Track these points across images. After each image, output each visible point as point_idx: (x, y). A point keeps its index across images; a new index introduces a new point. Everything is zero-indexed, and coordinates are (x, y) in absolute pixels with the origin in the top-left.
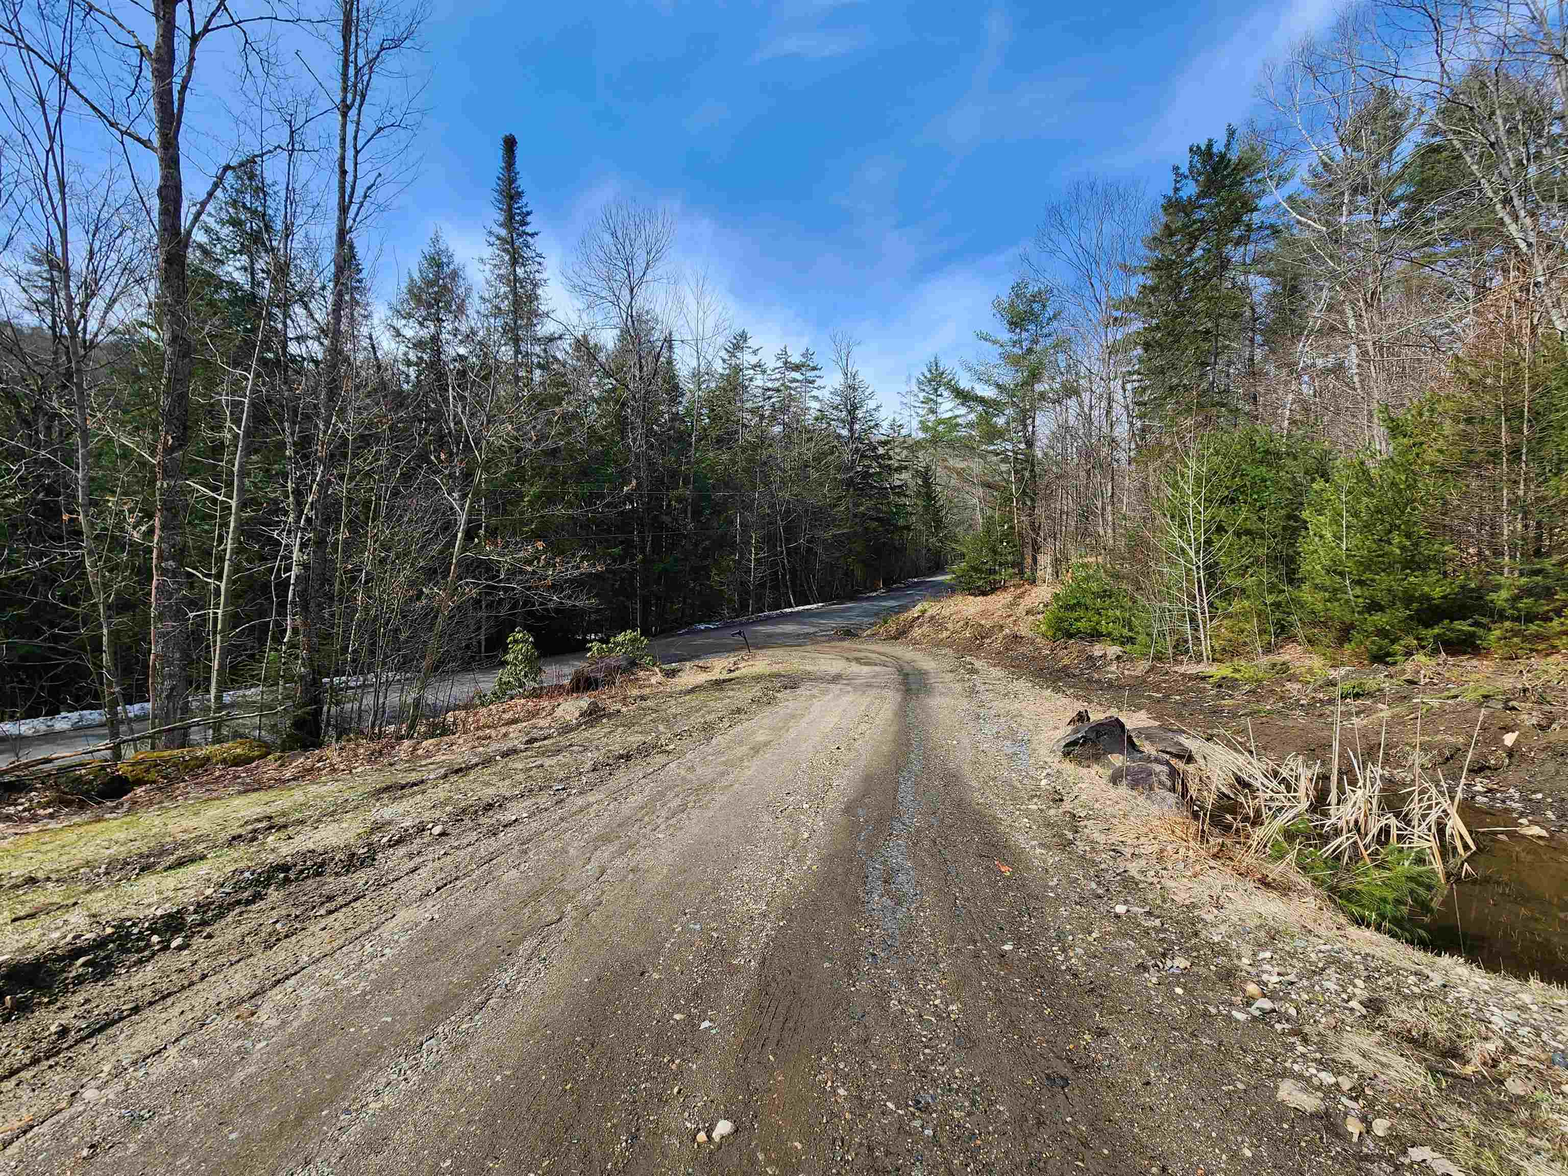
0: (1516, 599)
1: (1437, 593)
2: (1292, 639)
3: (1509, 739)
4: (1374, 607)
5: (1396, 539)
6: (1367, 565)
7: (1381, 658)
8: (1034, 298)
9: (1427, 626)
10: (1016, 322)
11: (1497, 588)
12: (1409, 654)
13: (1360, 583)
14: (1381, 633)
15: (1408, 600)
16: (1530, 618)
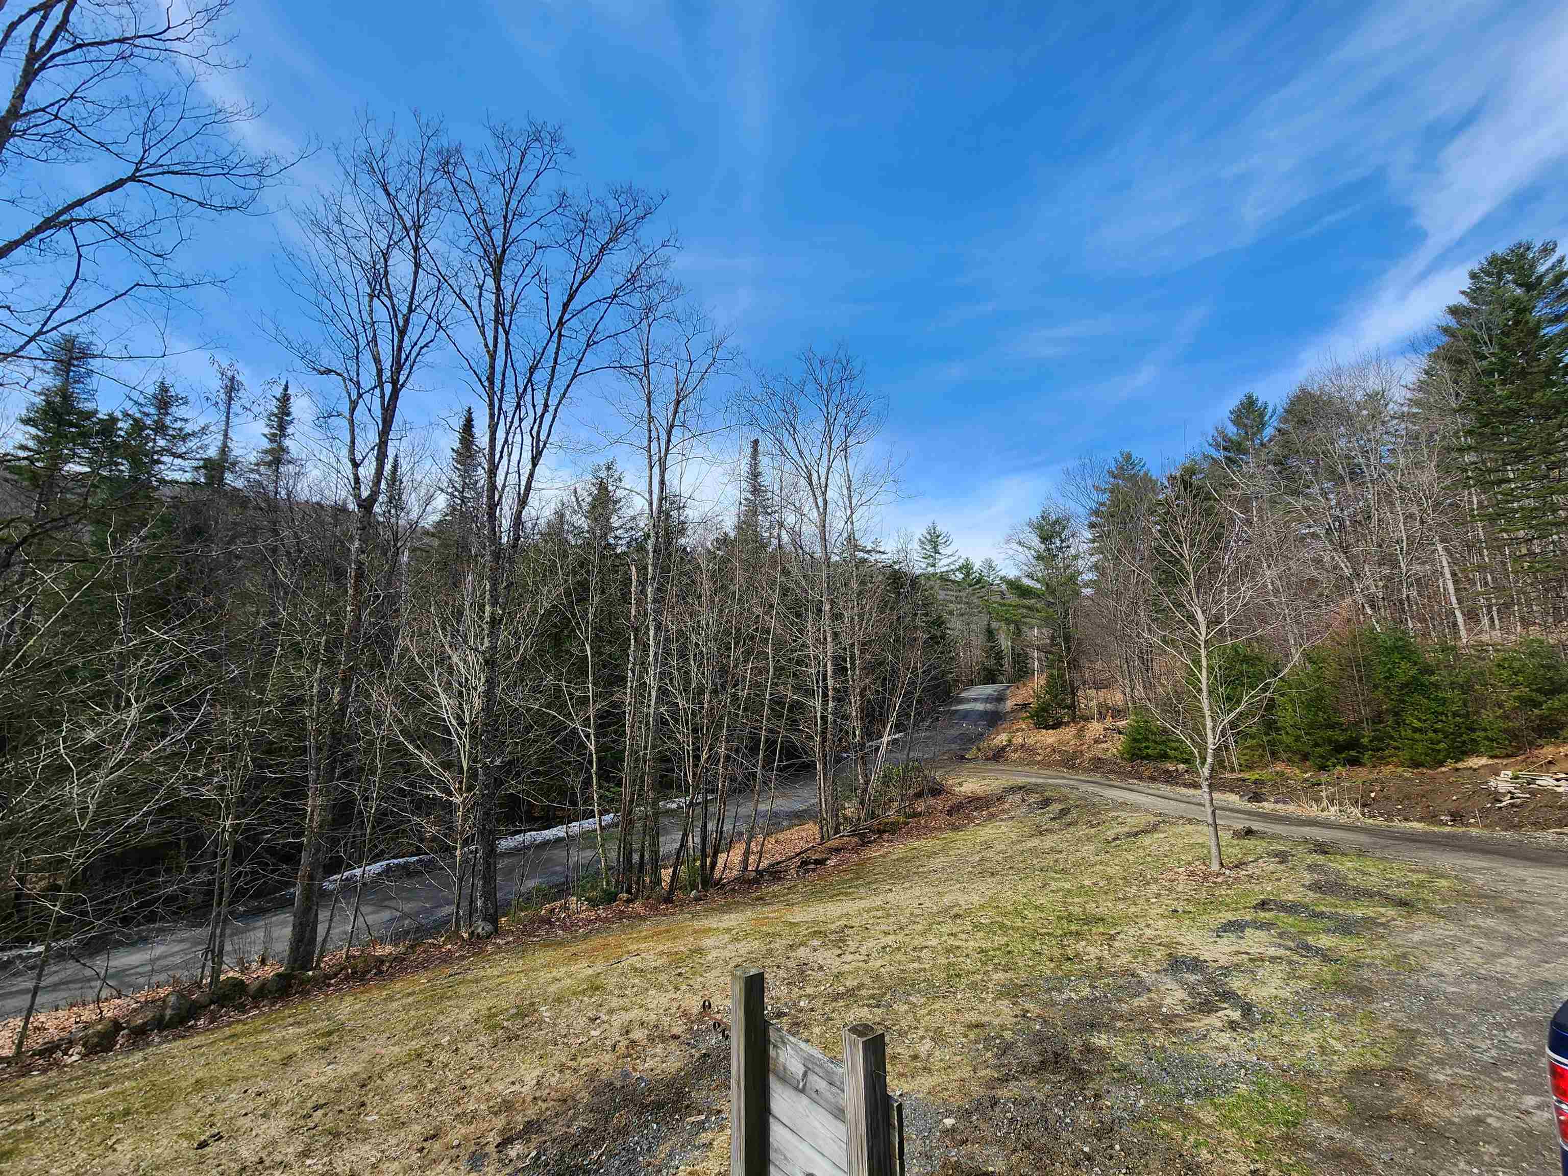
0: (1371, 741)
1: (1341, 739)
2: (1278, 759)
3: (1373, 795)
4: (1316, 745)
5: (1321, 714)
6: (1311, 725)
7: (1323, 768)
8: (1057, 522)
9: (1340, 753)
10: (1045, 539)
11: (1364, 737)
12: (1334, 766)
13: (1310, 734)
14: (1322, 757)
15: (1330, 741)
16: (1378, 750)
